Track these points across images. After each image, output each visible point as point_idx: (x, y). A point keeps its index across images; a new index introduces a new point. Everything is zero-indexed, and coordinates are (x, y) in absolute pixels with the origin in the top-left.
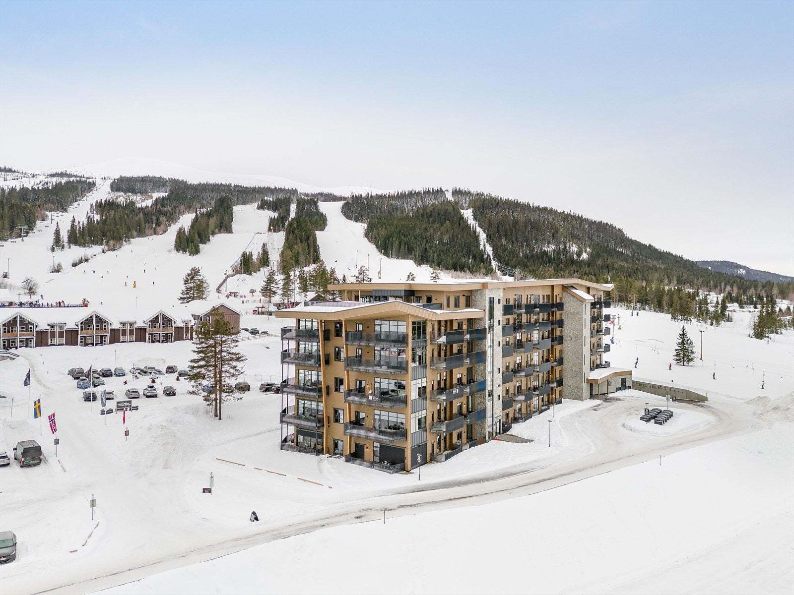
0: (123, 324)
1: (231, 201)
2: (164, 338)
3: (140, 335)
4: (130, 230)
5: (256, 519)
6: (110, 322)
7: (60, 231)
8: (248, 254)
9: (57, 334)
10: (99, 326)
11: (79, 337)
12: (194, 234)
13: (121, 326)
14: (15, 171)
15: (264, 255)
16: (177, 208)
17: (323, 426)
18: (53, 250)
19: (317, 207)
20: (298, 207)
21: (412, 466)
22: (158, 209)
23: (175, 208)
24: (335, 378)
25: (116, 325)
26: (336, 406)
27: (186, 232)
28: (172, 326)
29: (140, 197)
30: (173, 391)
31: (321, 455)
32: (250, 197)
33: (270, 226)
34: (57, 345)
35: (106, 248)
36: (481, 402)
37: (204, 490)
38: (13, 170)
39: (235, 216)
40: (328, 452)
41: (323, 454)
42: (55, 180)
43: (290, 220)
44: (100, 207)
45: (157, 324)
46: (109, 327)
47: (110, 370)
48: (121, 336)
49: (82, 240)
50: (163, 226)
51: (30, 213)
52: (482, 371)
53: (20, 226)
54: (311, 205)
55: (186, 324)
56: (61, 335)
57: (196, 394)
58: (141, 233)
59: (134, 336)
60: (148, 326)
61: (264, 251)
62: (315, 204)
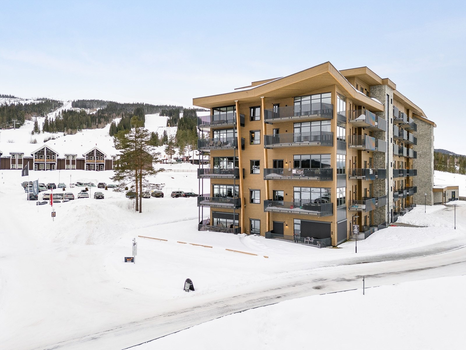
0: (68, 156)
1: (143, 110)
2: (98, 168)
3: (80, 164)
4: (82, 124)
5: (192, 288)
6: (57, 154)
7: (38, 123)
8: (155, 134)
9: (17, 161)
10: (49, 157)
11: (34, 163)
12: (121, 126)
13: (65, 157)
14: (16, 98)
15: (165, 138)
16: (111, 115)
17: (240, 206)
18: (33, 133)
19: (196, 114)
20: (184, 114)
21: (338, 241)
22: (99, 115)
23: (110, 114)
24: (251, 161)
25: (62, 156)
26: (252, 188)
27: (116, 125)
28: (104, 159)
29: (89, 110)
30: (102, 195)
31: (239, 234)
32: (155, 109)
33: (168, 123)
34: (17, 169)
35: (66, 133)
36: (380, 190)
37: (127, 260)
38: (15, 97)
39: (146, 119)
40: (245, 232)
41: (241, 233)
42: (38, 102)
43: (180, 118)
44: (65, 114)
45: (93, 158)
46: (57, 158)
47: (54, 184)
48: (66, 165)
49: (52, 129)
50: (102, 124)
51: (21, 115)
52: (381, 161)
53: (13, 120)
54: (192, 113)
55: (114, 158)
56: (20, 162)
57: (120, 191)
58: (89, 127)
59: (76, 165)
60: (86, 158)
61: (165, 135)
62: (194, 112)
